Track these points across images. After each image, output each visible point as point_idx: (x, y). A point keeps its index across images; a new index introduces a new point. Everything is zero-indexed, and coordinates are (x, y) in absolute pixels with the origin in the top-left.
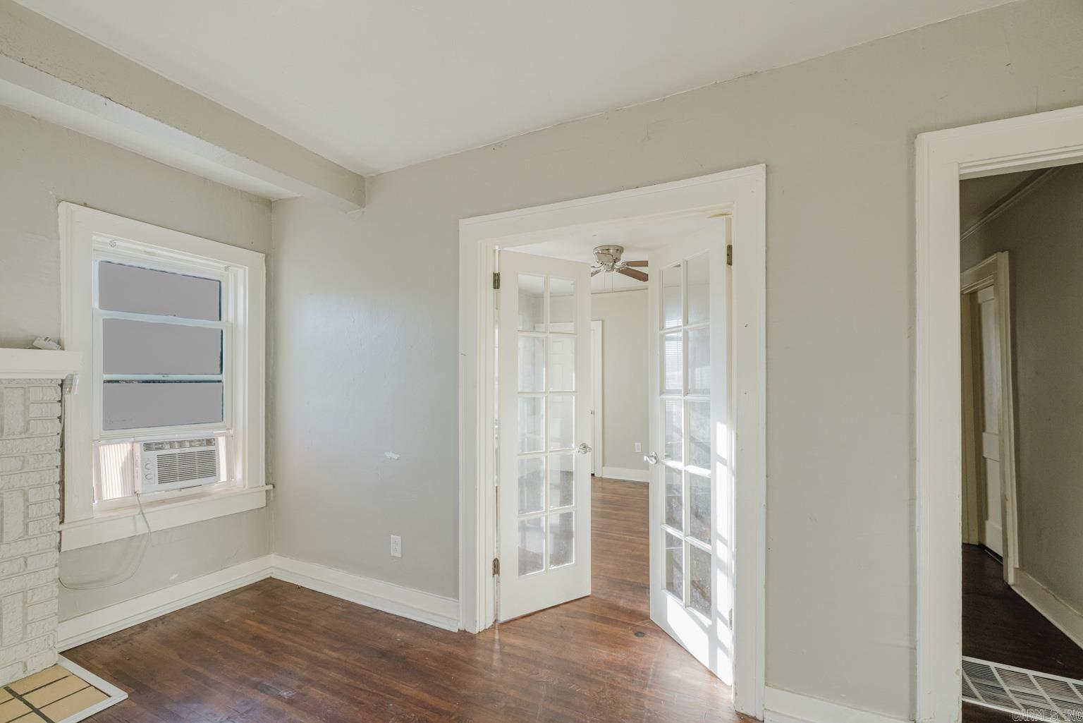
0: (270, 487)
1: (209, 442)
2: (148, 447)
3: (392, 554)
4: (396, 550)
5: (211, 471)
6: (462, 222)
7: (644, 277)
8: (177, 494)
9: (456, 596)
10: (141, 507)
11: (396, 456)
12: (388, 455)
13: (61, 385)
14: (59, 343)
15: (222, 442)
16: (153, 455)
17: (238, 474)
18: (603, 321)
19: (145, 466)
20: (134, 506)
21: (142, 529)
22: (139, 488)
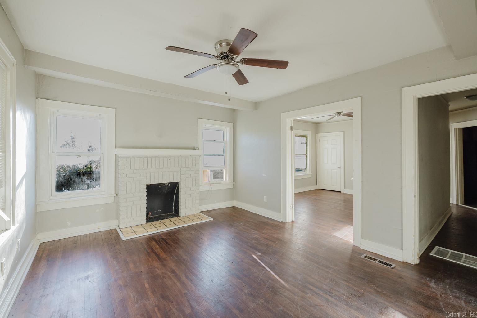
0: (234, 183)
1: (222, 170)
2: (211, 171)
3: (264, 201)
4: (265, 200)
5: (222, 178)
6: (282, 114)
7: (352, 116)
8: (215, 182)
9: (281, 213)
10: (210, 184)
11: (265, 175)
12: (264, 175)
13: (200, 157)
14: (198, 148)
15: (224, 170)
16: (212, 172)
17: (227, 179)
18: (344, 132)
19: (211, 175)
20: (208, 184)
21: (211, 189)
22: (210, 180)
